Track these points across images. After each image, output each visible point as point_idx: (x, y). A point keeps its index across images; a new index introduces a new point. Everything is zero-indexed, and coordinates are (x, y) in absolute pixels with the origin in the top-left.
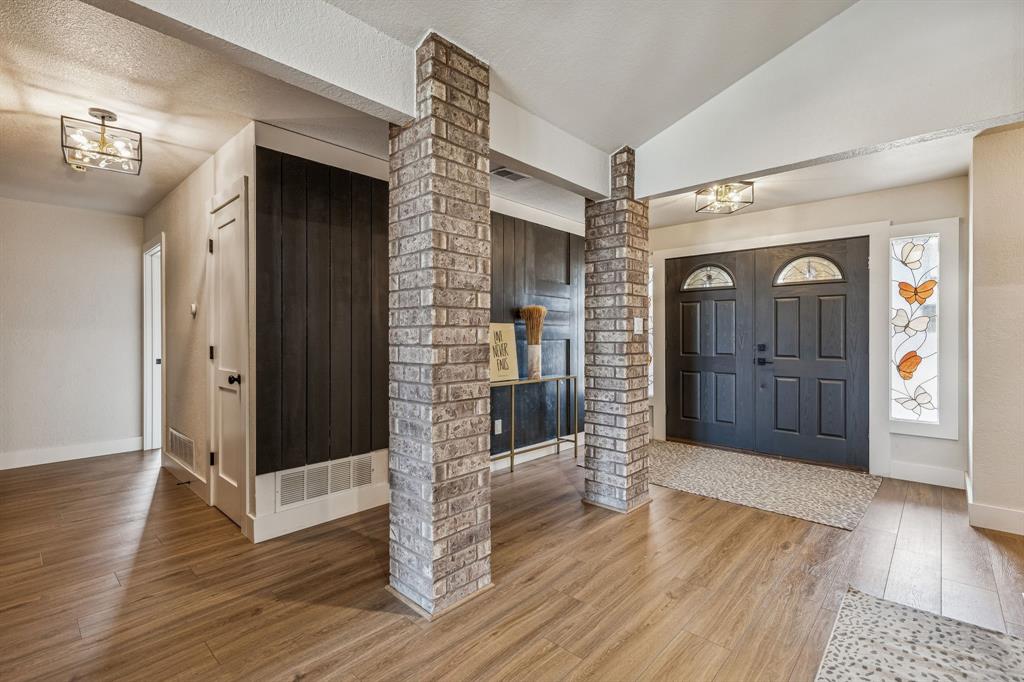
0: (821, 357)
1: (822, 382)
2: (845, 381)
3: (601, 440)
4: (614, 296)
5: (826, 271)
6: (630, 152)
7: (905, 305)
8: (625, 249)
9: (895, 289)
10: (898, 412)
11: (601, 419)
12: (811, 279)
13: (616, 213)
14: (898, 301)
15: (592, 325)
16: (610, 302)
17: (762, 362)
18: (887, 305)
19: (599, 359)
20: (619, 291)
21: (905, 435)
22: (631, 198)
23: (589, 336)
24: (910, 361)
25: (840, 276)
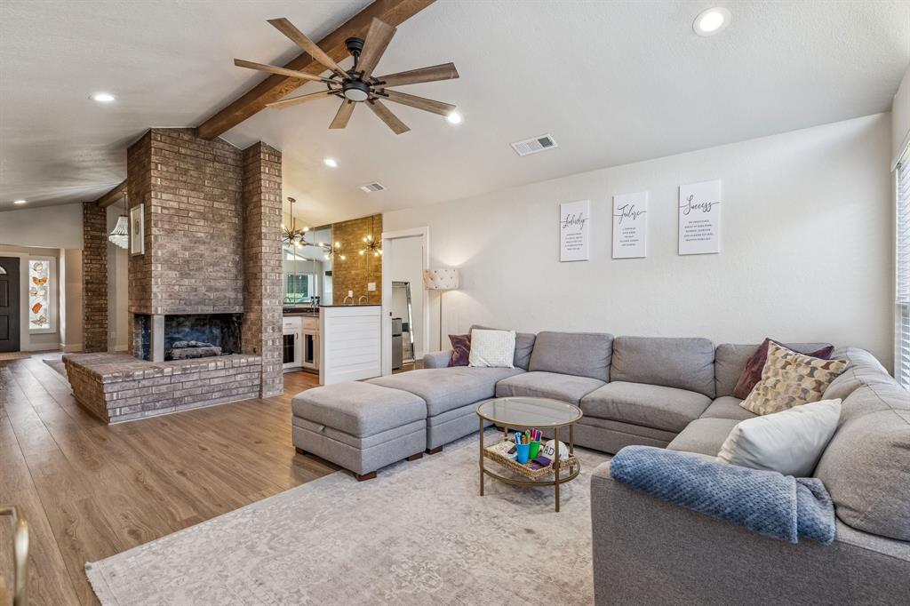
2: (8, 316)
7: (36, 286)
9: (31, 279)
10: (32, 326)
14: (32, 284)
18: (28, 285)
21: (35, 334)
24: (38, 307)
25: (5, 273)
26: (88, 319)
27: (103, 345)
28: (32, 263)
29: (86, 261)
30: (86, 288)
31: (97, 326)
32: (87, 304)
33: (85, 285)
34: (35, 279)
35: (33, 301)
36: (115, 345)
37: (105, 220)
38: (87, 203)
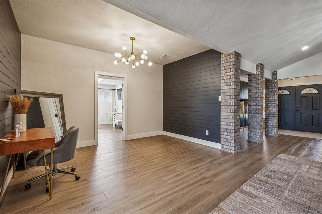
0: (313, 109)
1: (313, 115)
2: (319, 114)
3: (269, 124)
4: (273, 97)
5: (314, 91)
6: (276, 71)
8: (276, 89)
11: (269, 120)
12: (310, 93)
13: (273, 82)
15: (267, 103)
16: (272, 98)
17: (298, 111)
19: (269, 109)
20: (274, 96)
22: (276, 80)
23: (266, 105)
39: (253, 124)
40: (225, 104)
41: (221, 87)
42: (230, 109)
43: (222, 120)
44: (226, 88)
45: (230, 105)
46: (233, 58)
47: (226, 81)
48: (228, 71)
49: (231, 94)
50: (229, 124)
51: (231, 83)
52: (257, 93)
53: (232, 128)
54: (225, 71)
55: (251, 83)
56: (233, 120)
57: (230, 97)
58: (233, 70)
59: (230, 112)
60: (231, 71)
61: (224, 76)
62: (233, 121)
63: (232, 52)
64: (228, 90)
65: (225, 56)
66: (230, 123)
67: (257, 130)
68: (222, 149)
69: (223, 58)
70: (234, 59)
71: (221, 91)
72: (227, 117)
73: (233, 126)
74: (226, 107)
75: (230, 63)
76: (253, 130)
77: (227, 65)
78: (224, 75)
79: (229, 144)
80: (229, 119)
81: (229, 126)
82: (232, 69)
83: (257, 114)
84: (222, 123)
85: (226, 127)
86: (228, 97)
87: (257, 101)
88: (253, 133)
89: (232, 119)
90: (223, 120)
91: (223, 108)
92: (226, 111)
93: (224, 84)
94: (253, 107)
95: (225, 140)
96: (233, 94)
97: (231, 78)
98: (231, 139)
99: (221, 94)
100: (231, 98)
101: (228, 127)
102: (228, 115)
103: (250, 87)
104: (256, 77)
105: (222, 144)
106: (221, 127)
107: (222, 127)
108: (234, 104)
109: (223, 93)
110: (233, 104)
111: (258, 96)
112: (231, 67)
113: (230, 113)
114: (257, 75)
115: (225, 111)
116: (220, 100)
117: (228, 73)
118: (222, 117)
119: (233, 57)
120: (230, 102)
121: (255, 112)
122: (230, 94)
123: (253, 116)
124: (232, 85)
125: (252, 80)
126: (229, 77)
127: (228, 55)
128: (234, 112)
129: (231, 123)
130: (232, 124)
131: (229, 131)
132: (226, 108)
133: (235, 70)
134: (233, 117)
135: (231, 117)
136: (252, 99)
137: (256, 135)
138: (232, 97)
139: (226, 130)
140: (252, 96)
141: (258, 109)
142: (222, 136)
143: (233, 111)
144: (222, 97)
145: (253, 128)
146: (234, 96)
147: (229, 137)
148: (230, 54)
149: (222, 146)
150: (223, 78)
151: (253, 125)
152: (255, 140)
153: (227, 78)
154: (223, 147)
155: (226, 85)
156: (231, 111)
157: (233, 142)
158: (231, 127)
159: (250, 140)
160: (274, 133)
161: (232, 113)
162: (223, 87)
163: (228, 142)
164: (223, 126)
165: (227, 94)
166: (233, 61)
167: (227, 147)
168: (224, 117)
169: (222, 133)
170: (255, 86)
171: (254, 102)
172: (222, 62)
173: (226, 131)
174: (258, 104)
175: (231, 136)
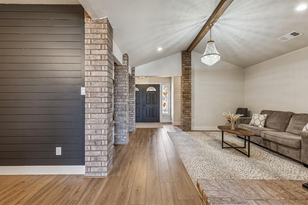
0: (153, 104)
1: (153, 108)
2: (157, 108)
4: (132, 93)
5: (154, 89)
6: (134, 68)
7: (164, 96)
8: (134, 85)
9: (163, 93)
10: (163, 112)
11: (129, 115)
12: (152, 90)
13: (132, 78)
14: (163, 95)
17: (144, 105)
18: (162, 95)
21: (164, 116)
22: (135, 76)
24: (165, 104)
25: (156, 91)
26: (184, 111)
27: (189, 126)
28: (163, 86)
29: (183, 82)
30: (183, 95)
31: (187, 115)
32: (183, 104)
33: (182, 94)
34: (164, 93)
35: (164, 102)
36: (194, 126)
37: (191, 59)
38: (183, 51)
39: (120, 123)
40: (93, 100)
41: (86, 72)
42: (101, 108)
43: (87, 126)
44: (94, 74)
45: (102, 103)
46: (104, 28)
47: (93, 63)
48: (97, 48)
49: (102, 84)
50: (100, 133)
51: (103, 67)
52: (124, 88)
53: (104, 137)
54: (92, 47)
55: (117, 75)
56: (105, 125)
57: (101, 90)
58: (105, 48)
59: (101, 113)
60: (101, 49)
61: (91, 54)
62: (105, 127)
63: (103, 19)
64: (97, 77)
65: (92, 22)
66: (101, 131)
67: (124, 130)
68: (87, 175)
69: (88, 24)
70: (106, 30)
71: (86, 79)
72: (96, 121)
73: (105, 135)
74: (95, 104)
75: (100, 35)
76: (120, 130)
77: (95, 37)
78: (91, 52)
79: (99, 164)
80: (99, 124)
81: (100, 135)
82: (103, 46)
83: (124, 112)
84: (86, 132)
85: (93, 138)
86: (98, 90)
87: (124, 97)
88: (120, 134)
89: (105, 123)
90: (89, 126)
91: (89, 107)
92: (95, 112)
93: (91, 68)
94: (119, 103)
95: (92, 159)
96: (105, 84)
97: (101, 60)
98: (103, 155)
99: (86, 83)
100: (103, 91)
101: (98, 137)
102: (98, 117)
103: (116, 80)
104: (123, 69)
105: (87, 167)
106: (86, 139)
107: (88, 138)
108: (107, 101)
109: (89, 83)
110: (105, 100)
111: (125, 90)
112: (101, 42)
113: (100, 115)
114: (124, 66)
115: (92, 112)
116: (84, 94)
117: (98, 51)
118: (87, 122)
119: (104, 26)
120: (101, 98)
121: (122, 110)
122: (100, 84)
123: (120, 114)
124: (104, 71)
125: (118, 72)
126: (99, 58)
127: (97, 22)
128: (108, 113)
129: (103, 131)
130: (105, 132)
131: (100, 144)
132: (94, 107)
133: (108, 48)
134: (105, 121)
135: (103, 121)
136: (119, 94)
137: (123, 136)
138: (105, 89)
139: (95, 142)
140: (119, 90)
141: (125, 106)
142: (87, 153)
143: (105, 111)
144: (88, 89)
145: (120, 128)
146: (107, 88)
147: (99, 152)
148: (100, 22)
149: (87, 169)
150: (89, 57)
151: (120, 125)
152: (121, 142)
153: (96, 59)
154: (89, 170)
155: (94, 69)
156: (103, 112)
157: (105, 159)
158: (102, 136)
159: (117, 143)
160: (133, 128)
161: (104, 114)
162: (89, 72)
163: (98, 161)
164: (89, 136)
165: (97, 84)
166: (105, 34)
167: (96, 170)
168: (91, 121)
169: (87, 148)
170: (122, 79)
171: (121, 98)
172: (87, 31)
173: (94, 144)
174: (125, 100)
175: (101, 151)
